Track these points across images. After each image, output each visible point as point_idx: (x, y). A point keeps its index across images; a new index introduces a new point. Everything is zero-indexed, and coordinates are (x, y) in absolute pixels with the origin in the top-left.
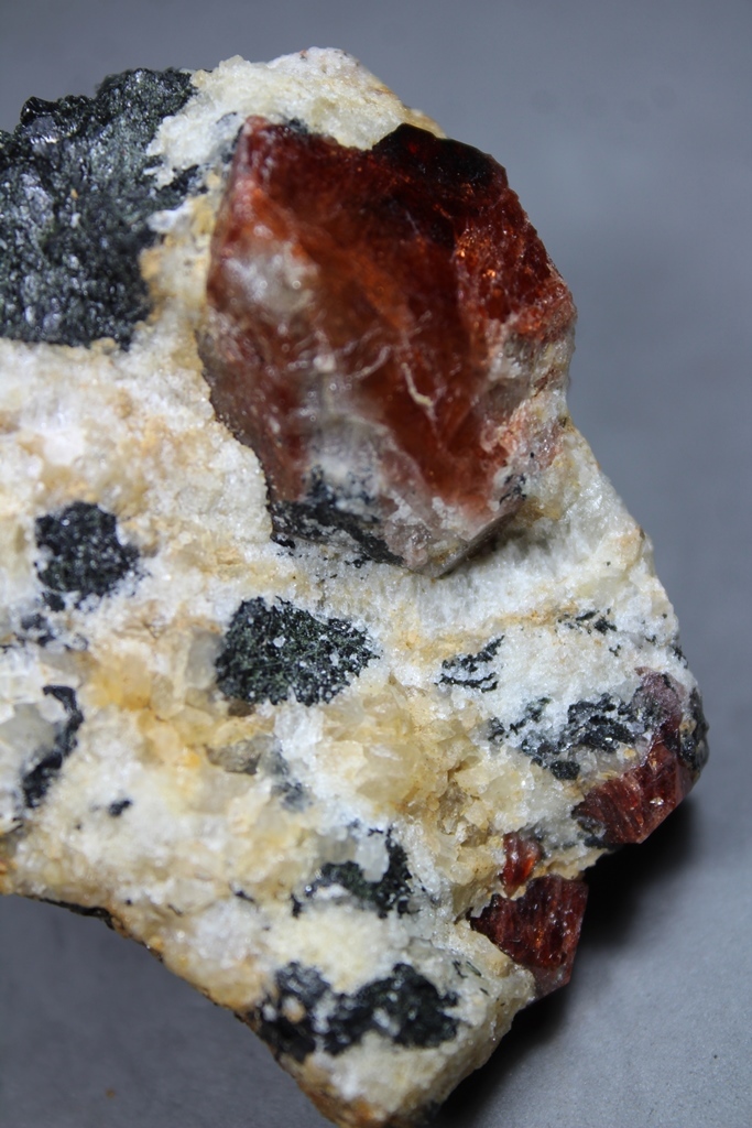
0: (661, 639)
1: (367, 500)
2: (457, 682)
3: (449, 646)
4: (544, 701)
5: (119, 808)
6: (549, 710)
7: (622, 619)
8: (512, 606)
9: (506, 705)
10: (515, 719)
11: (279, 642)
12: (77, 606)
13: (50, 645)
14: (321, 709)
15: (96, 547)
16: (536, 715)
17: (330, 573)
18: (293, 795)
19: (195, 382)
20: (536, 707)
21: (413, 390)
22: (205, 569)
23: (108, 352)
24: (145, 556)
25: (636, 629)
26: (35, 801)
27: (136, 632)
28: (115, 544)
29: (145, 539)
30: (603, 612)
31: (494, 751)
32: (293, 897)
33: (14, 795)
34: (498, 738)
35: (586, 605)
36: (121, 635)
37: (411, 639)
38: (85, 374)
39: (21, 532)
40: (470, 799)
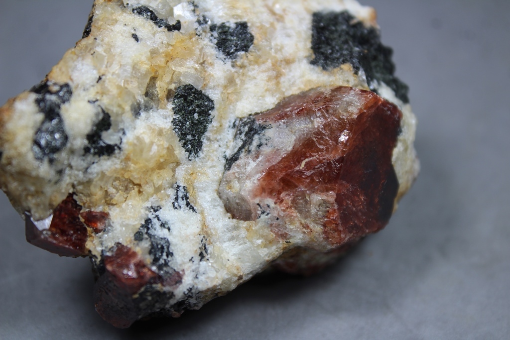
0: (196, 281)
1: (260, 146)
2: (177, 193)
3: (191, 191)
4: (169, 229)
5: (135, 37)
6: (166, 231)
7: (203, 263)
8: (209, 219)
9: (167, 213)
10: (161, 216)
11: (196, 116)
12: (212, 36)
13: (197, 23)
14: (171, 127)
15: (236, 43)
16: (163, 225)
17: (221, 144)
18: (137, 111)
19: (299, 88)
20: (166, 226)
21: (307, 160)
22: (225, 87)
23: (310, 56)
24: (232, 62)
25: (202, 270)
26: (135, 11)
27: (202, 56)
28: (237, 50)
29: (239, 62)
30: (207, 257)
31: (148, 209)
32: (97, 100)
33: (139, 4)
34: (152, 210)
35: (210, 249)
36: (201, 50)
37: (194, 175)
38: (301, 45)
39: (239, 16)
40: (125, 196)
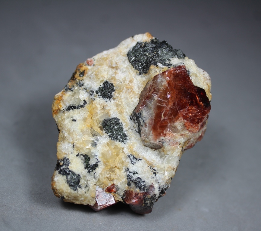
0: (159, 183)
1: (144, 121)
2: (130, 158)
3: (134, 153)
4: (137, 173)
5: (74, 120)
6: (136, 175)
7: (157, 175)
8: (147, 158)
9: (132, 168)
10: (131, 171)
11: (115, 127)
12: (99, 95)
13: (91, 96)
14: (110, 139)
15: (109, 91)
16: (134, 174)
17: (132, 129)
18: (94, 144)
19: (142, 87)
20: (135, 173)
21: (163, 114)
22: (117, 109)
23: (137, 72)
24: (113, 99)
25: (158, 178)
26: (68, 110)
27: (101, 106)
28: (111, 94)
29: (115, 97)
30: (157, 172)
31: (124, 172)
32: (79, 153)
33: (67, 107)
34: (127, 171)
35: (156, 168)
36: (99, 104)
37: (131, 147)
38: (131, 72)
39: (103, 80)
40: (114, 173)
